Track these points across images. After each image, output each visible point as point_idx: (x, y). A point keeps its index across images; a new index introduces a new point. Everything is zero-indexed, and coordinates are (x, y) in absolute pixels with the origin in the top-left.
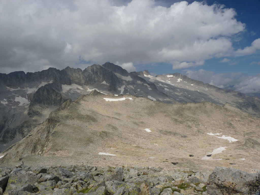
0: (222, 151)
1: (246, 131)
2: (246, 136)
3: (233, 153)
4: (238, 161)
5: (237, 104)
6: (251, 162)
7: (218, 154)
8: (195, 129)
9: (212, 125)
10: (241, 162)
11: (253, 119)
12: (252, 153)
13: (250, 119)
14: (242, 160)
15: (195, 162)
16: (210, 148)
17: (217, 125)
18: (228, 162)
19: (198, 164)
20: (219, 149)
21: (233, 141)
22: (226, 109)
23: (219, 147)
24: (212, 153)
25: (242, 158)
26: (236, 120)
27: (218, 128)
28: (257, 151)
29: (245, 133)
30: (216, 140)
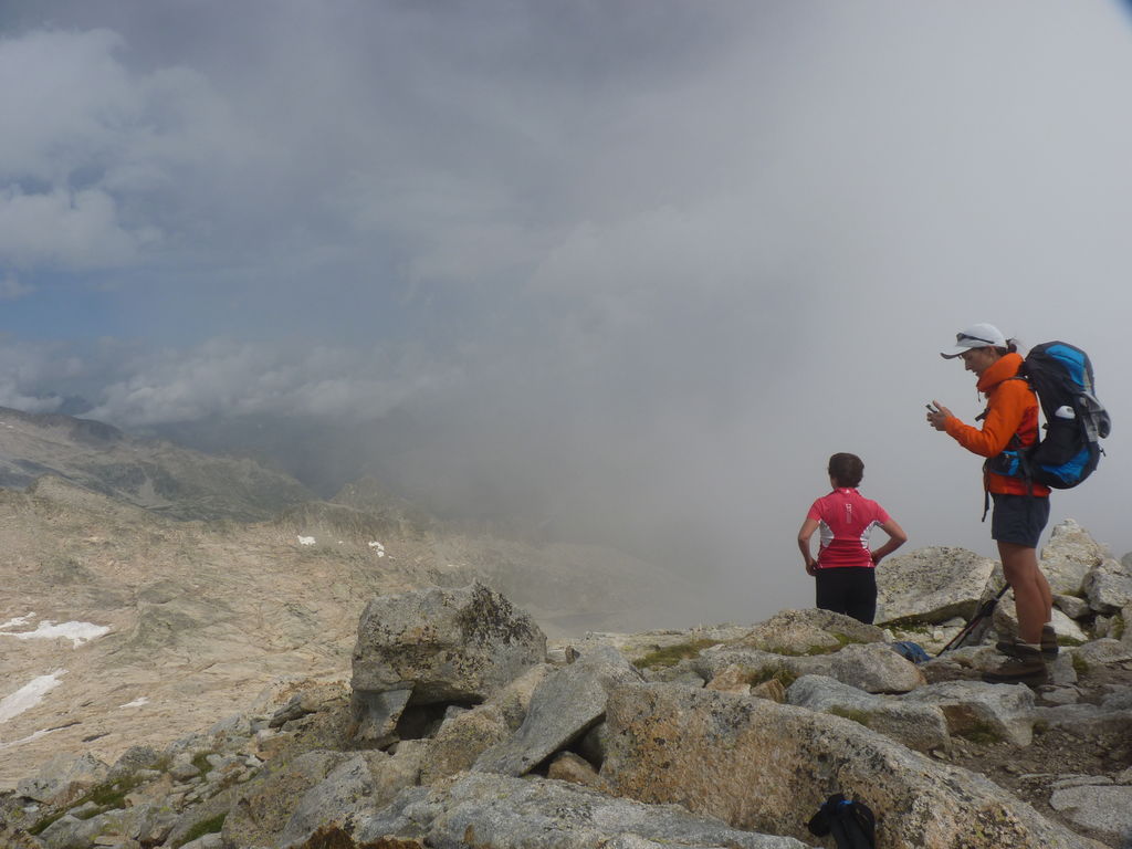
0: (45, 694)
1: (138, 584)
2: (142, 604)
3: (94, 689)
4: (119, 718)
5: (88, 475)
6: (171, 706)
7: (28, 714)
10: (131, 718)
11: (161, 527)
12: (172, 668)
13: (148, 530)
14: (132, 708)
17: (10, 581)
18: (75, 733)
20: (27, 689)
21: (89, 639)
22: (46, 502)
23: (25, 682)
25: (131, 699)
26: (93, 544)
27: (13, 594)
28: (186, 654)
29: (136, 591)
30: (12, 651)
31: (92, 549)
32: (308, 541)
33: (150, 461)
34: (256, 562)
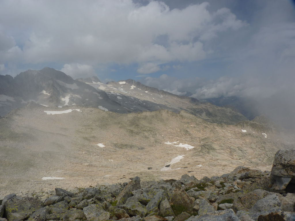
0: (181, 160)
1: (201, 137)
2: (202, 142)
3: (191, 161)
4: (196, 168)
5: (191, 111)
6: (208, 168)
7: (177, 164)
8: (152, 139)
9: (169, 133)
10: (198, 169)
11: (207, 124)
12: (208, 159)
13: (204, 124)
14: (199, 167)
15: (154, 174)
16: (168, 158)
17: (174, 133)
18: (186, 170)
19: (157, 177)
20: (177, 158)
21: (190, 149)
22: (182, 116)
23: (177, 156)
24: (171, 163)
25: (199, 165)
26: (191, 127)
27: (175, 136)
28: (212, 156)
29: (201, 139)
30: (174, 149)
31: (191, 128)
32: (245, 131)
33: (205, 108)
34: (230, 135)
